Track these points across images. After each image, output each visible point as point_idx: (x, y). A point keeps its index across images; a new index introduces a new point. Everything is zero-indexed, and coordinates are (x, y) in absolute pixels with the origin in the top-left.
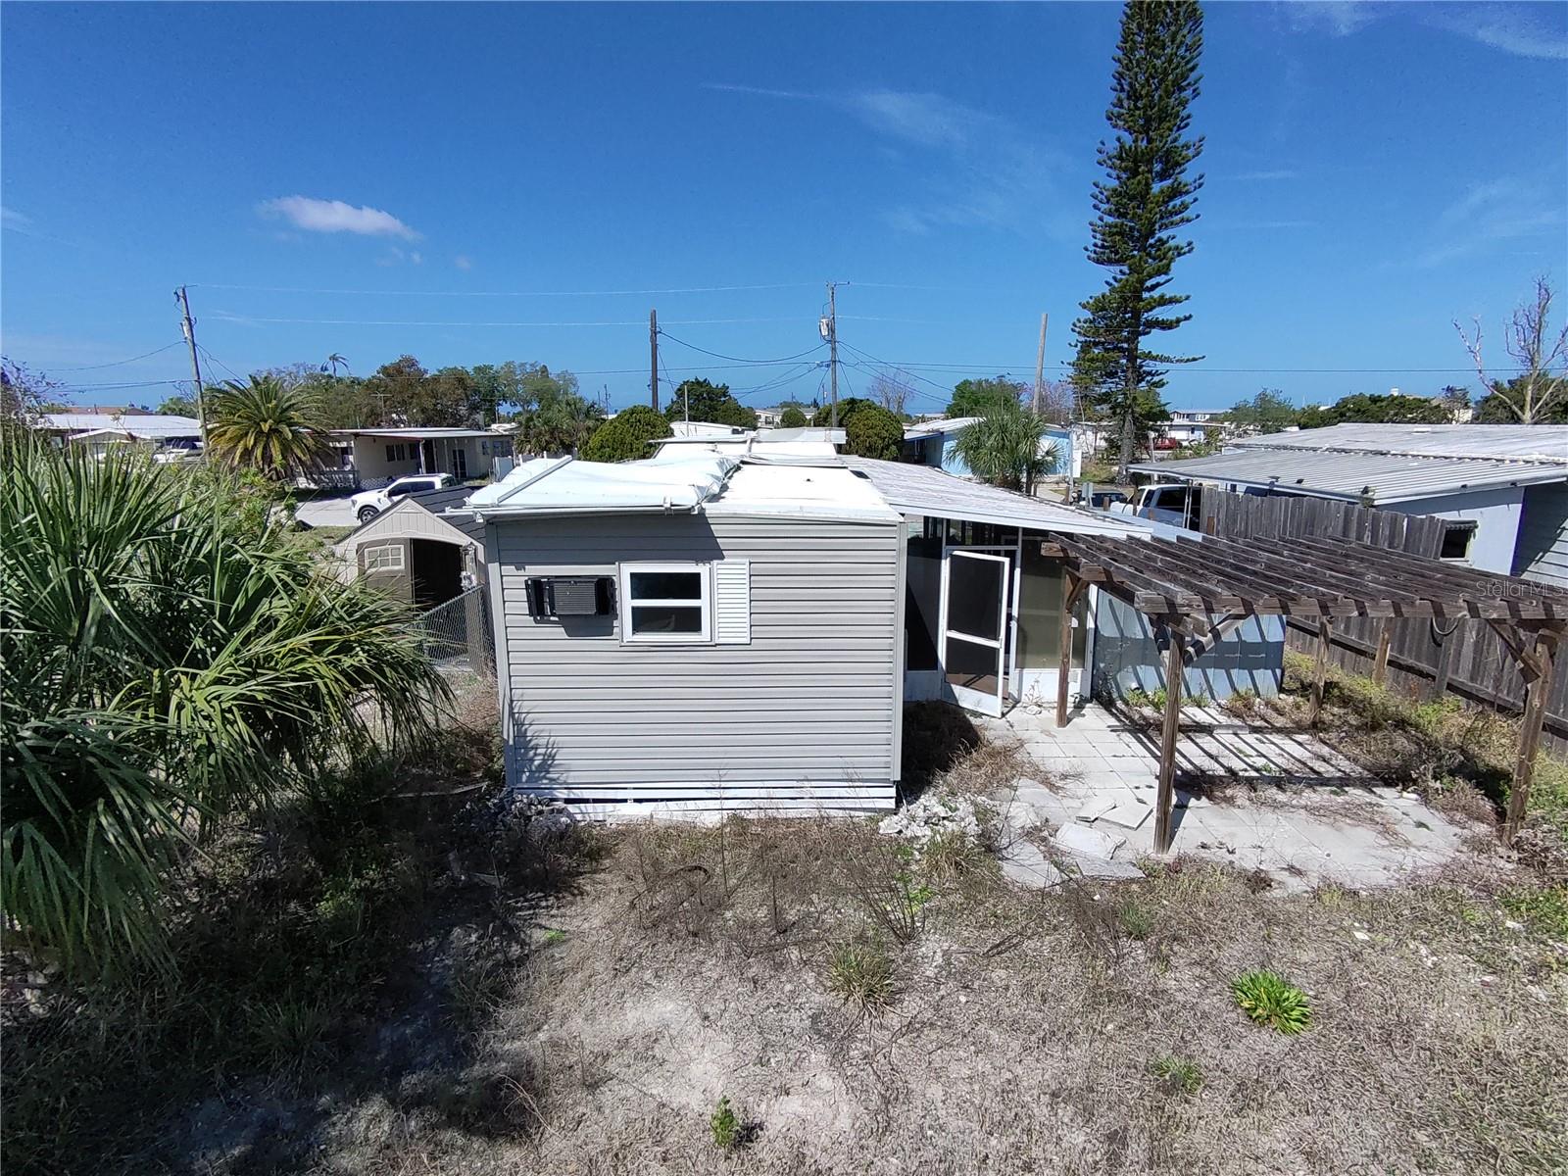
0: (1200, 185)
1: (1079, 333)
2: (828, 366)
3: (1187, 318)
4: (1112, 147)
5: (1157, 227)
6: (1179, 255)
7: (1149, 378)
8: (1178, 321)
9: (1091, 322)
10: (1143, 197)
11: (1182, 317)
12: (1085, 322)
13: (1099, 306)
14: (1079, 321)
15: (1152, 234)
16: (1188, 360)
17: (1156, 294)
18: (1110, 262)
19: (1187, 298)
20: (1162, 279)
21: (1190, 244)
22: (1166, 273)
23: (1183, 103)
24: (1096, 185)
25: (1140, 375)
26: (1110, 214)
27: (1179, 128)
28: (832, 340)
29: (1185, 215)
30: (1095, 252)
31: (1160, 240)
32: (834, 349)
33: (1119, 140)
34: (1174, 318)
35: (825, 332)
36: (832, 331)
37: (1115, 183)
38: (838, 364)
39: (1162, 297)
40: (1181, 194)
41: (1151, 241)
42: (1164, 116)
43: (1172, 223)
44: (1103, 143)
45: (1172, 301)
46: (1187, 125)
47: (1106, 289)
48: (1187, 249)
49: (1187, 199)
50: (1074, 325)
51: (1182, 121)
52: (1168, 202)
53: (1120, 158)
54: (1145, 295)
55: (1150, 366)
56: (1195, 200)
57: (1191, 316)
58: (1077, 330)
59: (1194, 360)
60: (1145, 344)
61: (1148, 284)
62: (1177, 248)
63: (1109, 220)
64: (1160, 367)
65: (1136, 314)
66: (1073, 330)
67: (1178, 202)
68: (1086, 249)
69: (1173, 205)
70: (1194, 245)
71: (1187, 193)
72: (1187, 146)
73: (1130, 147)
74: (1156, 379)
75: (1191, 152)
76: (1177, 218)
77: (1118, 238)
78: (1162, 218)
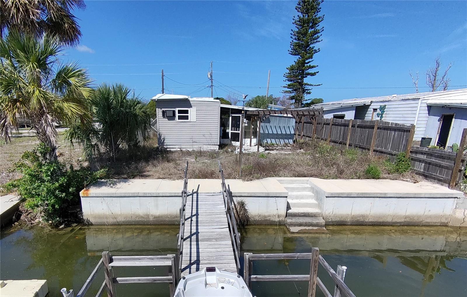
0: (323, 30)
1: (286, 77)
2: (210, 87)
3: (317, 72)
4: (297, 19)
5: (309, 43)
6: (316, 52)
7: (307, 91)
8: (315, 73)
9: (290, 74)
10: (305, 34)
11: (316, 72)
12: (288, 74)
13: (292, 69)
14: (286, 73)
15: (308, 46)
16: (317, 85)
17: (308, 65)
18: (295, 55)
19: (317, 66)
20: (310, 60)
21: (319, 49)
22: (312, 58)
23: (319, 4)
24: (292, 30)
25: (304, 90)
26: (296, 39)
27: (317, 12)
28: (211, 79)
29: (318, 40)
30: (291, 52)
31: (310, 48)
32: (212, 82)
33: (298, 16)
34: (314, 72)
35: (209, 77)
36: (211, 76)
37: (297, 30)
38: (213, 87)
39: (310, 66)
40: (317, 33)
41: (308, 48)
42: (313, 8)
43: (314, 42)
44: (294, 17)
45: (313, 67)
46: (320, 11)
47: (294, 64)
48: (318, 51)
49: (319, 35)
50: (285, 75)
51: (318, 10)
52: (313, 36)
53: (299, 21)
54: (306, 65)
55: (307, 87)
56: (321, 35)
57: (318, 72)
58: (285, 76)
59: (319, 85)
60: (306, 80)
61: (307, 61)
62: (315, 50)
63: (295, 41)
64: (310, 87)
65: (303, 71)
66: (284, 76)
67: (316, 36)
68: (289, 51)
69: (314, 37)
70: (320, 49)
71: (319, 33)
72: (319, 18)
73: (302, 18)
74: (309, 91)
75: (321, 20)
76: (315, 41)
77: (297, 47)
78: (311, 41)
